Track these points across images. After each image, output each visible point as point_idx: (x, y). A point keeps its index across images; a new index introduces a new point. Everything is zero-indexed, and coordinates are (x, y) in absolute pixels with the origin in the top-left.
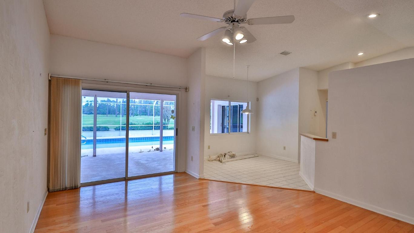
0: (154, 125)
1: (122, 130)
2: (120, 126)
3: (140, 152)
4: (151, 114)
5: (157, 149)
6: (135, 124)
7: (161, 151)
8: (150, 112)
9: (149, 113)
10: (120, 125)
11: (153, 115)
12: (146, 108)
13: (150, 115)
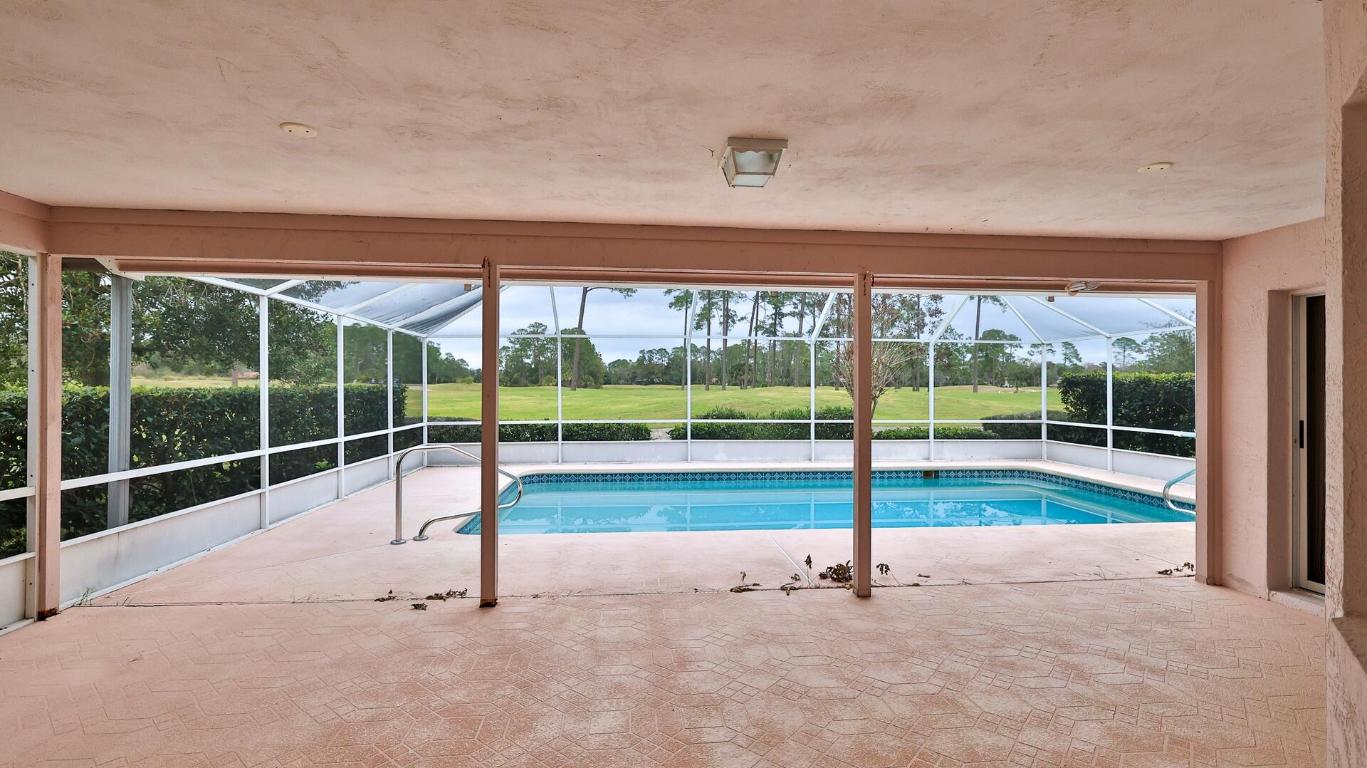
0: (813, 421)
1: (693, 437)
2: (686, 424)
3: (740, 590)
4: (804, 381)
5: (839, 575)
6: (744, 417)
7: (864, 594)
8: (801, 376)
9: (796, 377)
10: (685, 421)
11: (809, 385)
12: (789, 362)
13: (803, 386)
